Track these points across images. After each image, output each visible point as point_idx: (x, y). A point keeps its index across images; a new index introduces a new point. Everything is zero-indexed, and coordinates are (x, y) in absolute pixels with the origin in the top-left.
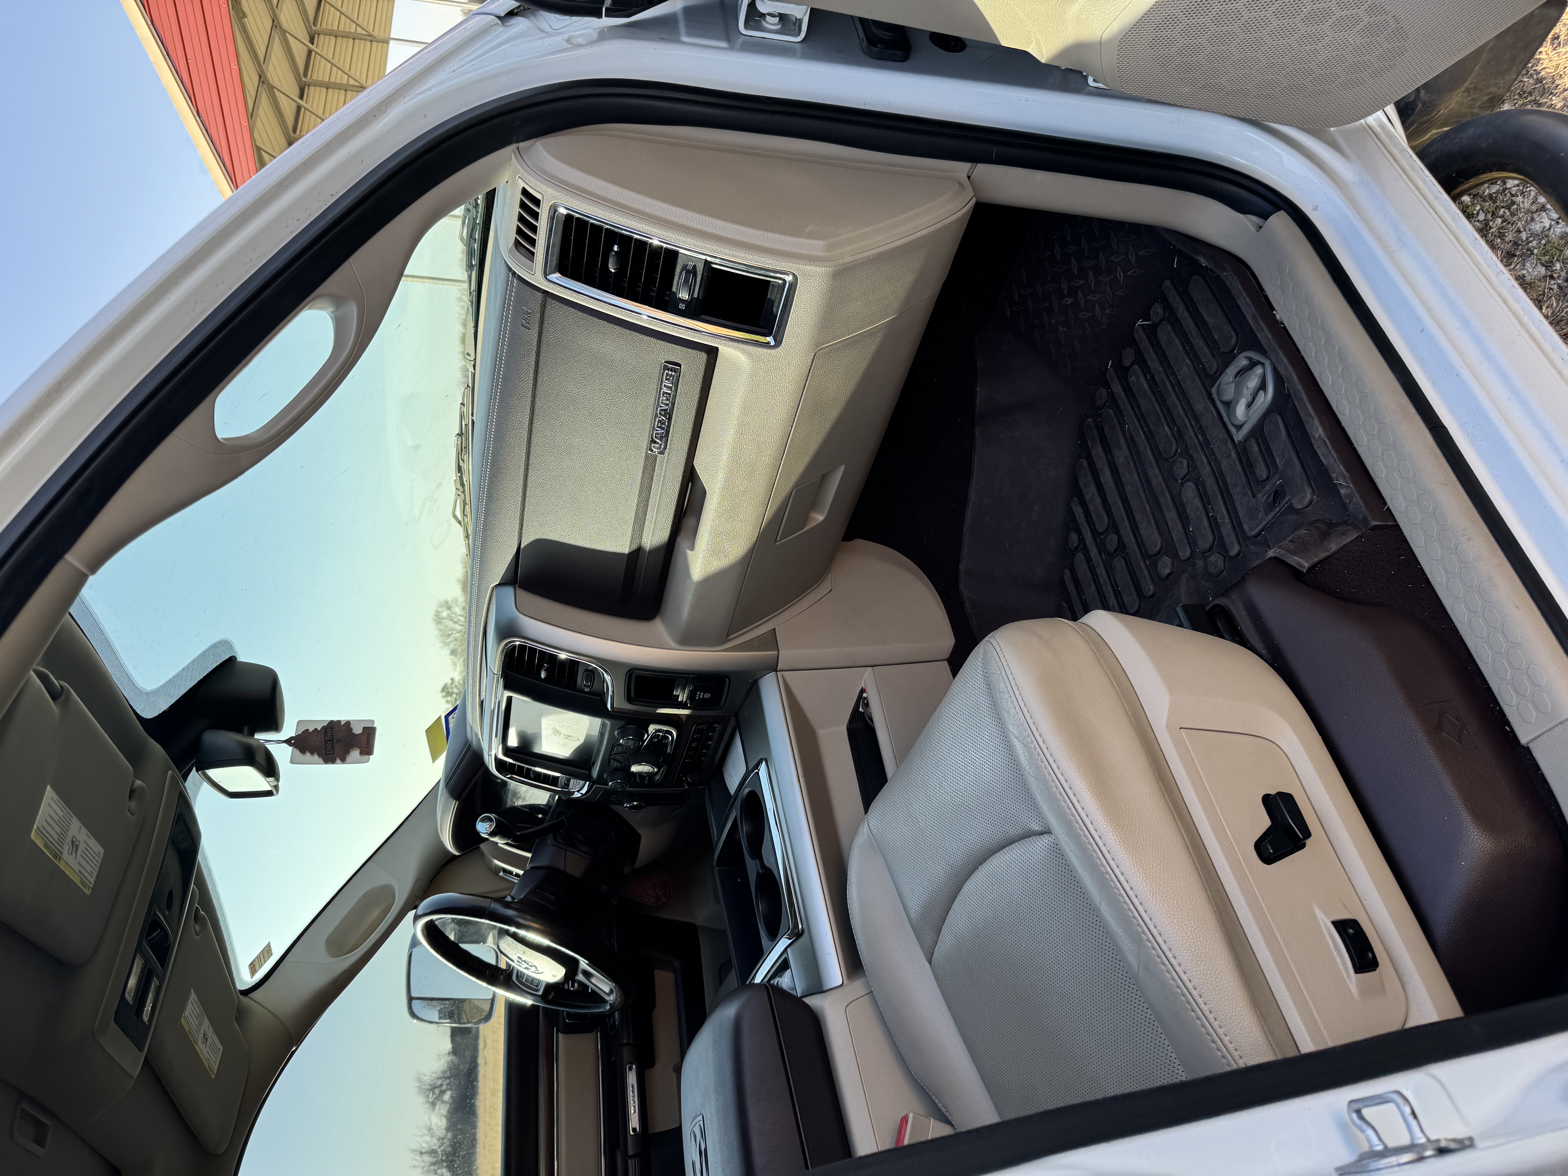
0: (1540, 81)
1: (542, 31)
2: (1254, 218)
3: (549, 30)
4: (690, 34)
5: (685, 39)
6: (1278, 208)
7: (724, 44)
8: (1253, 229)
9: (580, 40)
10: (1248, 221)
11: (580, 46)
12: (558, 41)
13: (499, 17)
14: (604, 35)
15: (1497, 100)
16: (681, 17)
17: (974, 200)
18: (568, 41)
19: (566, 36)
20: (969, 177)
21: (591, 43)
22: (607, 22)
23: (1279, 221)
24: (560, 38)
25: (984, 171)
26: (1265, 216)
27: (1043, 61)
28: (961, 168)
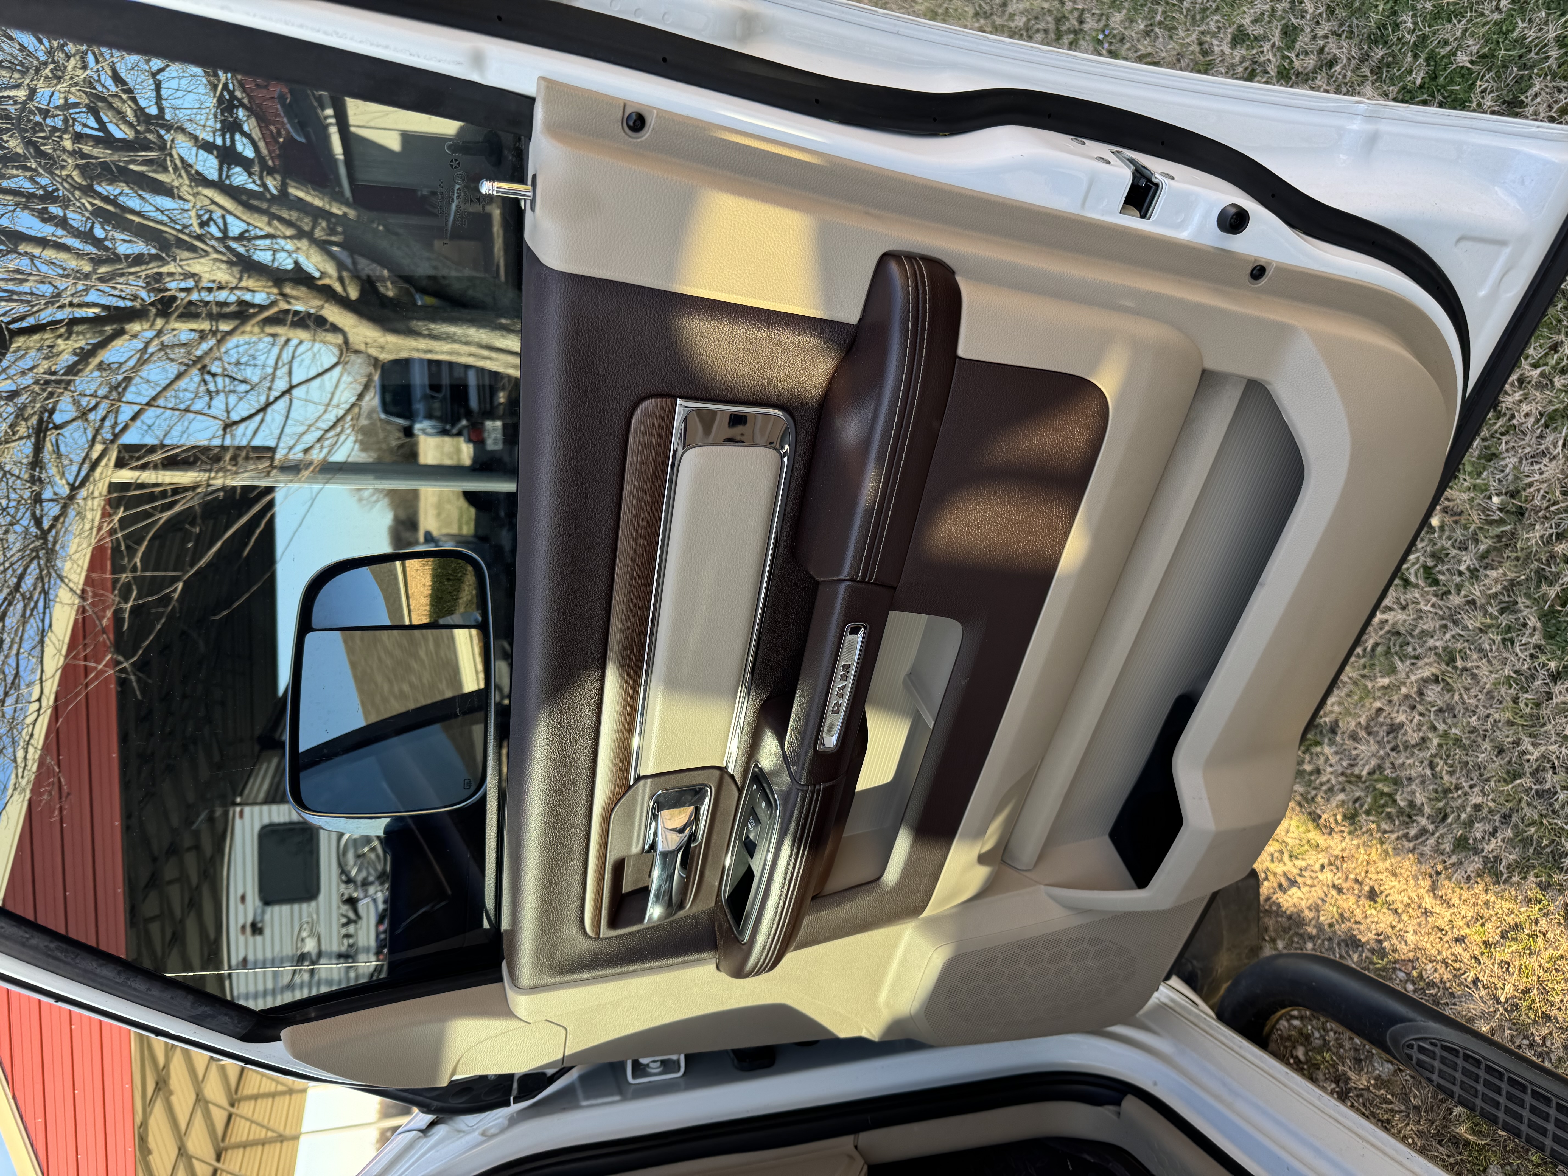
0: (1290, 918)
1: (459, 1131)
2: (1111, 1108)
3: (465, 1128)
4: (587, 1098)
5: (584, 1103)
6: (1124, 1094)
7: (617, 1098)
8: (1115, 1118)
9: (493, 1131)
10: (1107, 1111)
11: (494, 1136)
12: (475, 1136)
13: (421, 1131)
14: (514, 1121)
15: (1255, 950)
16: (578, 1085)
17: (866, 1167)
18: (483, 1134)
19: (481, 1130)
20: (856, 1147)
21: (503, 1131)
22: (515, 1107)
23: (1130, 1103)
24: (476, 1133)
25: (867, 1138)
26: (1118, 1103)
27: (876, 1039)
28: (846, 1142)
